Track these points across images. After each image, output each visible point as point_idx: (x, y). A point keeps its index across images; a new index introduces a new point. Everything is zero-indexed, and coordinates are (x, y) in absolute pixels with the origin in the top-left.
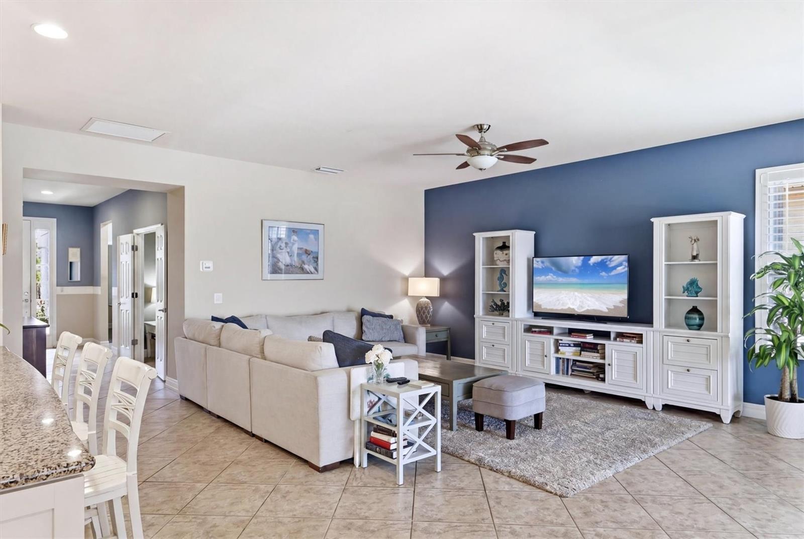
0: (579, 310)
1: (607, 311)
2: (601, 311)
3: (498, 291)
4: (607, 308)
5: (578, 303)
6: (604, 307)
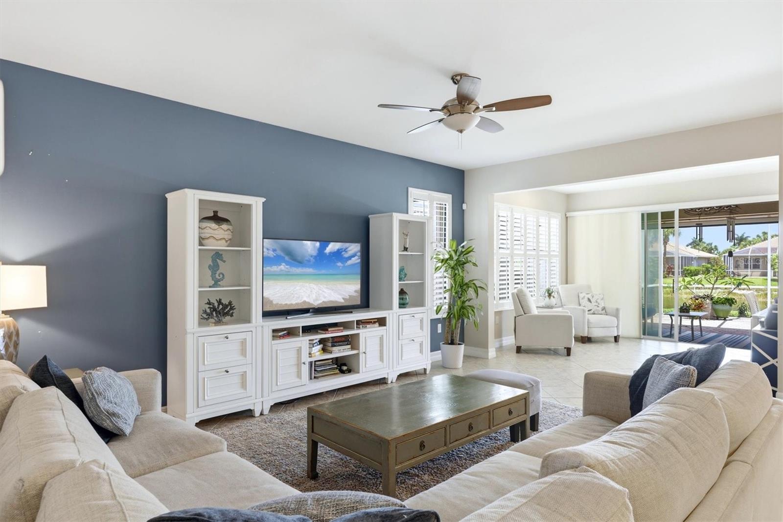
0: (317, 303)
1: (343, 301)
2: (336, 302)
3: (210, 287)
4: (343, 299)
5: (314, 295)
6: (340, 297)
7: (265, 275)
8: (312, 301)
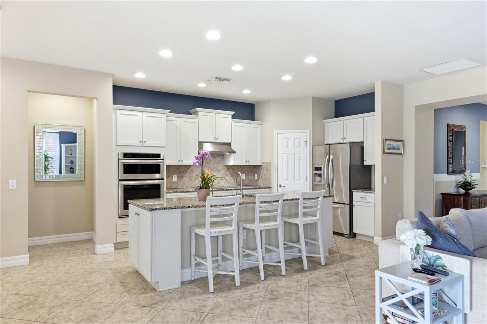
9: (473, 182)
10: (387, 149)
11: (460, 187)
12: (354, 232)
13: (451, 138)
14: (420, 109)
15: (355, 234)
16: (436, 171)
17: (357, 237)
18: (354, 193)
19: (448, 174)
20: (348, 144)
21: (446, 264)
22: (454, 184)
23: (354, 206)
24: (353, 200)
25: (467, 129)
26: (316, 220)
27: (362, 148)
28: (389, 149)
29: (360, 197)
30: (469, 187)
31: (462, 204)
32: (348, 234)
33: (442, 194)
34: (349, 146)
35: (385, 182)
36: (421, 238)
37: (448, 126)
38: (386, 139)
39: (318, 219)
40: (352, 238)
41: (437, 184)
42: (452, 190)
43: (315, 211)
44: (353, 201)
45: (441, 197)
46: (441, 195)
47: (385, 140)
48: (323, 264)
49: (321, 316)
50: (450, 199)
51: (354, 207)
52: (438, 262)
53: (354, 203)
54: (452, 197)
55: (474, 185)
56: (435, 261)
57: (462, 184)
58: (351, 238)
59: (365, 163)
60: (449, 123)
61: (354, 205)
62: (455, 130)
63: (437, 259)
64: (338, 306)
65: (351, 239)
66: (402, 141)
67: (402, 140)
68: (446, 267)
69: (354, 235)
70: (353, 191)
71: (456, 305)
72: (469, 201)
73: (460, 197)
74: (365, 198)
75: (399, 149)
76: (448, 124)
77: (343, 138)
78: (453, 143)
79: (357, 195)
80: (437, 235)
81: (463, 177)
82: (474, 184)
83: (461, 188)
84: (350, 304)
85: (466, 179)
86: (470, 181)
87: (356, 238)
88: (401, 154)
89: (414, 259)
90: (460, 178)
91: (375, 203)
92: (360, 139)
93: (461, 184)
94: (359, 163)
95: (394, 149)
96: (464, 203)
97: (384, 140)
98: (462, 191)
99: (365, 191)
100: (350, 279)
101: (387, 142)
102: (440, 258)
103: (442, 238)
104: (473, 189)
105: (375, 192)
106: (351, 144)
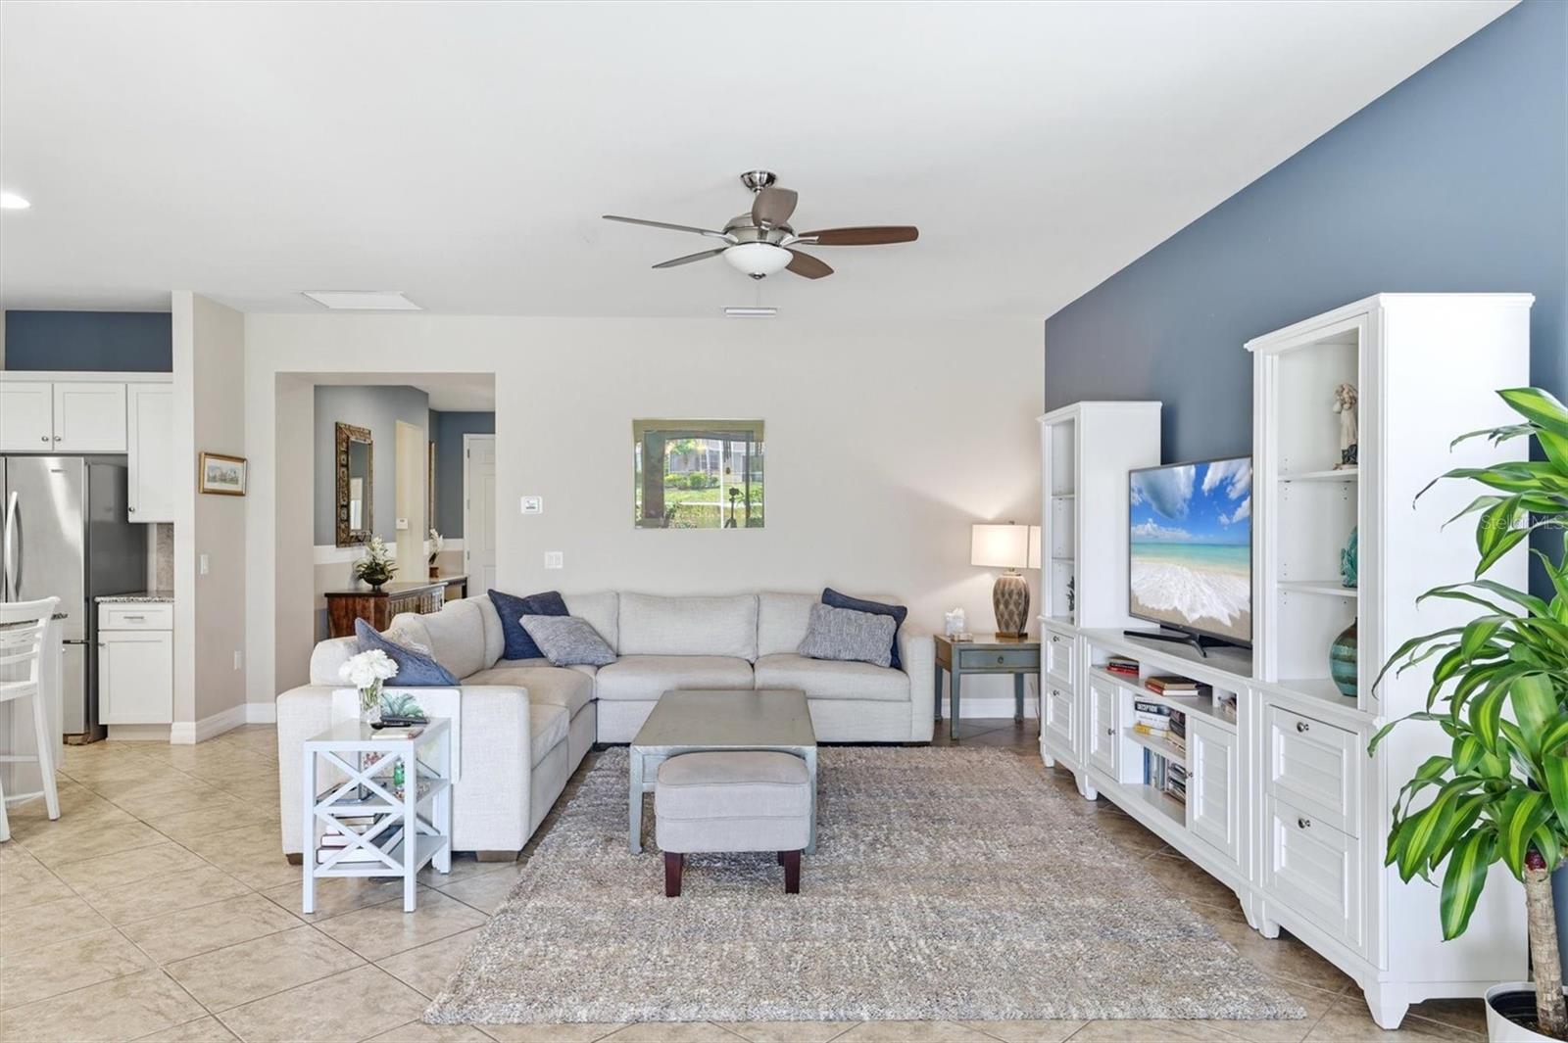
5: (1188, 596)
6: (1226, 611)
7: (1135, 544)
8: (1183, 609)
9: (388, 563)
10: (209, 481)
11: (360, 577)
12: (101, 722)
13: (344, 457)
14: (287, 382)
15: (105, 727)
16: (318, 541)
17: (112, 736)
18: (100, 606)
19: (337, 546)
20: (82, 459)
21: (421, 708)
22: (350, 571)
23: (102, 645)
24: (100, 628)
25: (374, 437)
26: (27, 688)
27: (123, 474)
28: (213, 479)
29: (126, 618)
30: (380, 577)
31: (373, 615)
32: (83, 732)
33: (327, 595)
34: (86, 463)
35: (204, 568)
36: (382, 665)
37: (337, 426)
38: (206, 454)
39: (36, 685)
40: (94, 741)
41: (319, 571)
42: (344, 584)
43: (26, 661)
44: (97, 630)
45: (324, 604)
46: (326, 599)
47: (203, 456)
48: (53, 813)
49: (138, 906)
50: (347, 608)
51: (100, 648)
52: (408, 707)
53: (102, 637)
54: (350, 601)
55: (389, 572)
56: (402, 705)
57: (366, 569)
58: (89, 743)
59: (133, 518)
60: (339, 421)
61: (100, 641)
62: (353, 439)
63: (405, 701)
64: (167, 878)
65: (93, 747)
66: (242, 460)
67: (242, 457)
68: (421, 711)
69: (103, 732)
70: (98, 599)
71: (439, 776)
72: (385, 606)
73: (367, 601)
74: (142, 618)
75: (234, 481)
76: (337, 424)
77: (50, 438)
78: (348, 470)
79: (112, 612)
80: (402, 658)
81: (367, 553)
82: (390, 568)
83: (363, 580)
84: (193, 866)
85: (374, 558)
86: (382, 562)
87: (107, 739)
88: (241, 494)
89: (367, 710)
90: (360, 555)
91: (173, 630)
92: (117, 447)
93: (363, 569)
94: (110, 517)
95: (223, 479)
96: (375, 613)
97: (200, 456)
98: (365, 586)
99: (140, 599)
100: (160, 825)
101: (210, 462)
102: (411, 698)
103: (412, 661)
104: (389, 581)
105: (175, 599)
106: (90, 459)
